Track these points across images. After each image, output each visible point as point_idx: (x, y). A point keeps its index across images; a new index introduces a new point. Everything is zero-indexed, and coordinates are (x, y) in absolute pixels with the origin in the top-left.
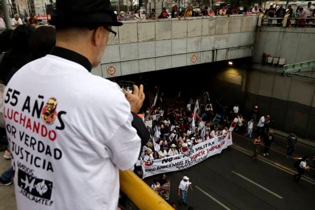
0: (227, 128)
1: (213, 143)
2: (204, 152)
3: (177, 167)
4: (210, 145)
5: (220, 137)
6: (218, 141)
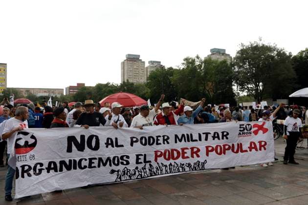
1: (225, 136)
2: (199, 150)
3: (113, 172)
4: (216, 139)
5: (243, 125)
6: (240, 133)
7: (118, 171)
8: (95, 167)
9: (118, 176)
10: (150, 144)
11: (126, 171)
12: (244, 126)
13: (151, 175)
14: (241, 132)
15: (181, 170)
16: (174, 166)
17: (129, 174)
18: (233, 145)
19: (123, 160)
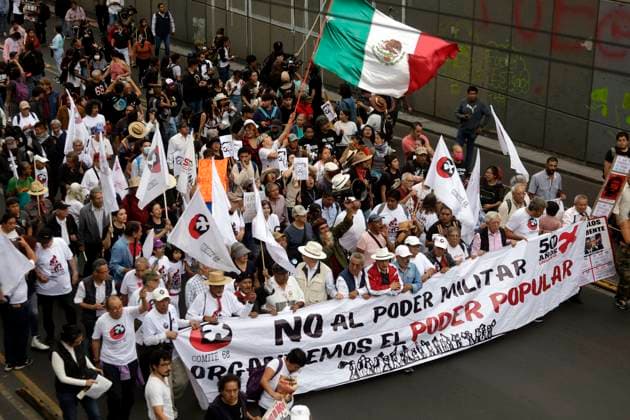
0: (584, 201)
1: (521, 268)
2: (478, 305)
3: (343, 365)
4: (506, 278)
5: (546, 240)
6: (541, 257)
7: (351, 363)
8: (315, 361)
9: (352, 370)
10: (403, 314)
11: (364, 362)
12: (548, 242)
13: (406, 364)
14: (543, 254)
15: (455, 347)
16: (441, 341)
17: (369, 366)
18: (534, 281)
19: (362, 346)
